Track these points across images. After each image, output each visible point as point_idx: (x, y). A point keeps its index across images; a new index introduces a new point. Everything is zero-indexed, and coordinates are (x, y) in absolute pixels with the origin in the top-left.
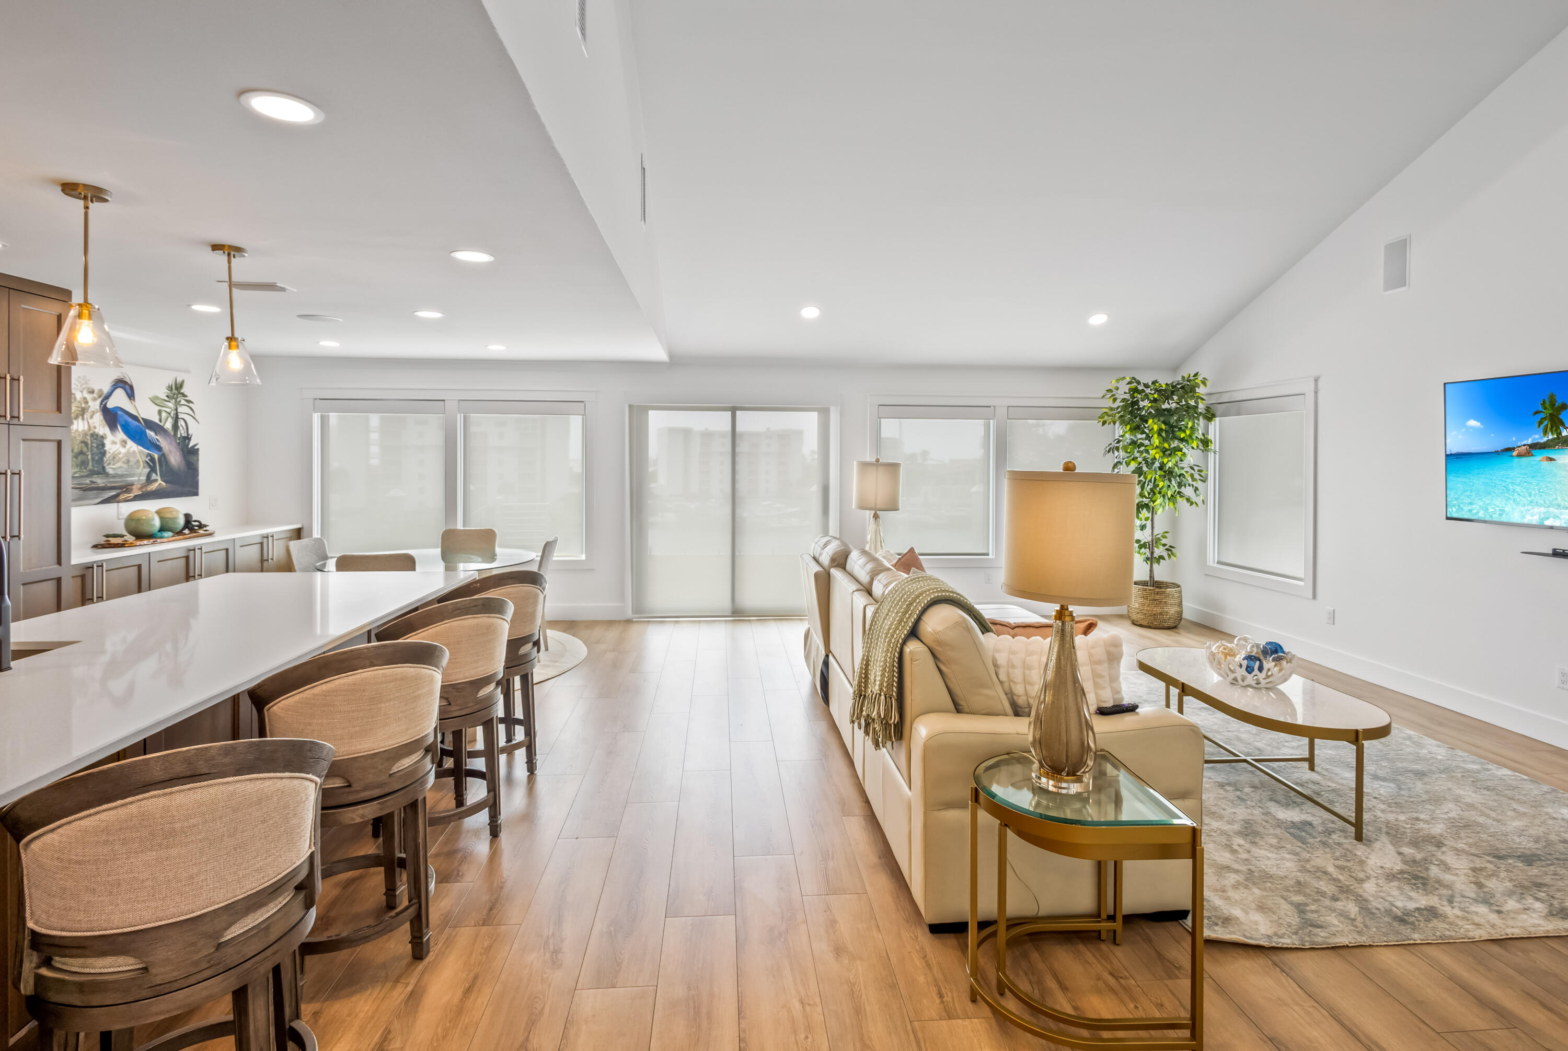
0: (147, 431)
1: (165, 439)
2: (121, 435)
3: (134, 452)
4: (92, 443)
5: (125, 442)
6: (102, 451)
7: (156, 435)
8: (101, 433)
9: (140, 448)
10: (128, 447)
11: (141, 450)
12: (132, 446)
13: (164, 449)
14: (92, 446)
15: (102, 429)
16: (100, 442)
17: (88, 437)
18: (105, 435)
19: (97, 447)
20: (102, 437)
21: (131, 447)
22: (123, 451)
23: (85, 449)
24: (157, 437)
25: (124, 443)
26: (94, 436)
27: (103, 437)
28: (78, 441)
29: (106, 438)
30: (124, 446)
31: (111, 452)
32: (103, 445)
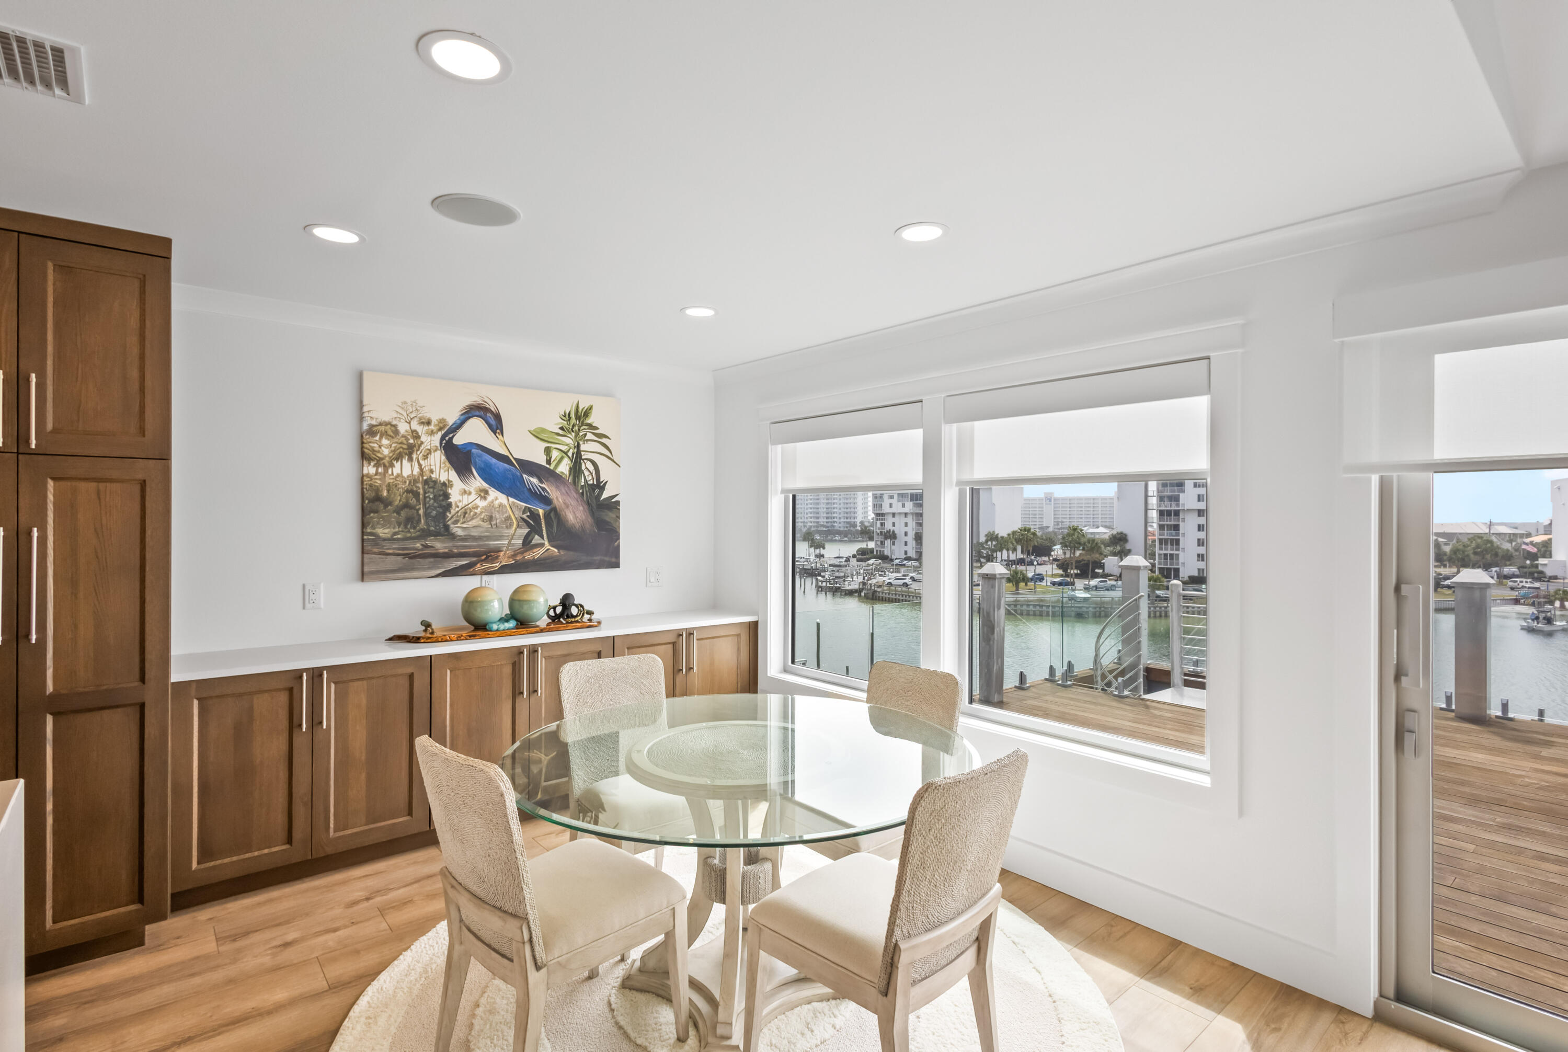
0: (525, 476)
1: (557, 487)
2: (477, 482)
3: (501, 505)
4: (425, 493)
5: (486, 492)
6: (444, 503)
7: (541, 482)
8: (443, 478)
9: (511, 499)
10: (490, 498)
11: (513, 502)
12: (497, 497)
13: (555, 501)
14: (425, 498)
15: (442, 471)
16: (441, 492)
17: (420, 485)
18: (449, 481)
19: (435, 498)
20: (444, 484)
21: (497, 499)
22: (482, 504)
23: (413, 501)
24: (543, 486)
25: (483, 494)
26: (430, 483)
27: (446, 485)
28: (401, 490)
29: (451, 486)
30: (485, 498)
31: (460, 505)
32: (447, 496)
